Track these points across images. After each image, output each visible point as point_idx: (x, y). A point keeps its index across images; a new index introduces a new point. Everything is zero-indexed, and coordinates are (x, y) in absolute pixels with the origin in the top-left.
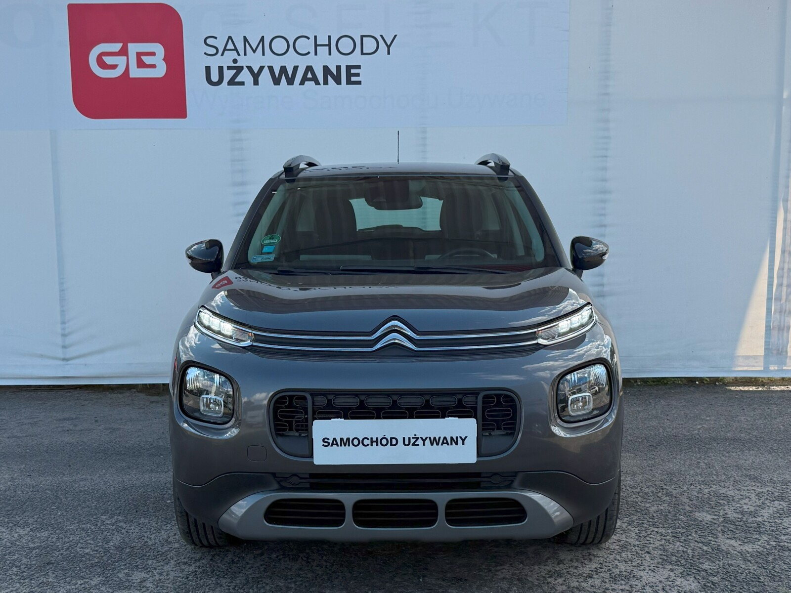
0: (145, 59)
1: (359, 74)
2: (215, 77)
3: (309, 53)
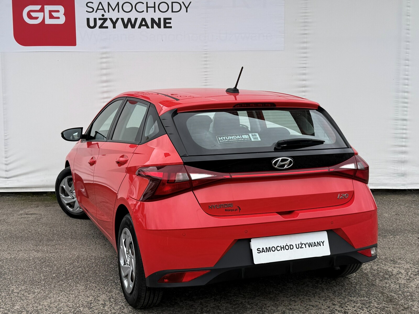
0: (54, 14)
1: (171, 22)
2: (92, 24)
3: (143, 11)
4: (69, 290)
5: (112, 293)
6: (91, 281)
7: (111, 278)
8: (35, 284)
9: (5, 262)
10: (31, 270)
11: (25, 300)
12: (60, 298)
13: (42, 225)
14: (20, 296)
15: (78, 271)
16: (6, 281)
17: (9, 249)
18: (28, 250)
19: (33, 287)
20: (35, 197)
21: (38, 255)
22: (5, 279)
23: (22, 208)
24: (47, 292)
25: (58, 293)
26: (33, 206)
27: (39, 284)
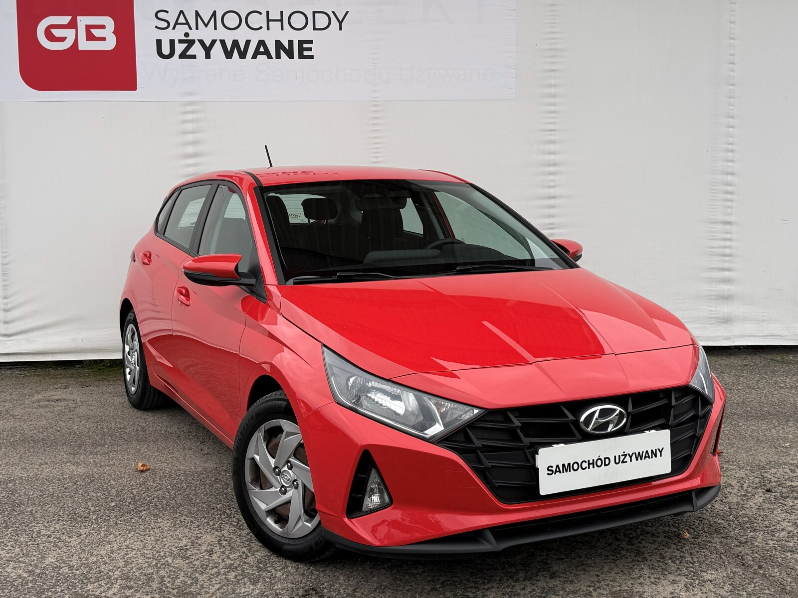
0: (94, 31)
1: (311, 48)
2: (166, 50)
3: (261, 28)
4: (143, 528)
5: (223, 532)
6: (182, 512)
7: (218, 506)
8: (79, 519)
9: (18, 484)
10: (69, 496)
11: (64, 547)
12: (128, 543)
13: (79, 419)
14: (54, 541)
15: (157, 497)
16: (23, 516)
18: (58, 463)
19: (76, 525)
20: (61, 371)
21: (79, 470)
23: (39, 389)
24: (103, 534)
25: (122, 534)
26: (59, 386)
27: (86, 519)
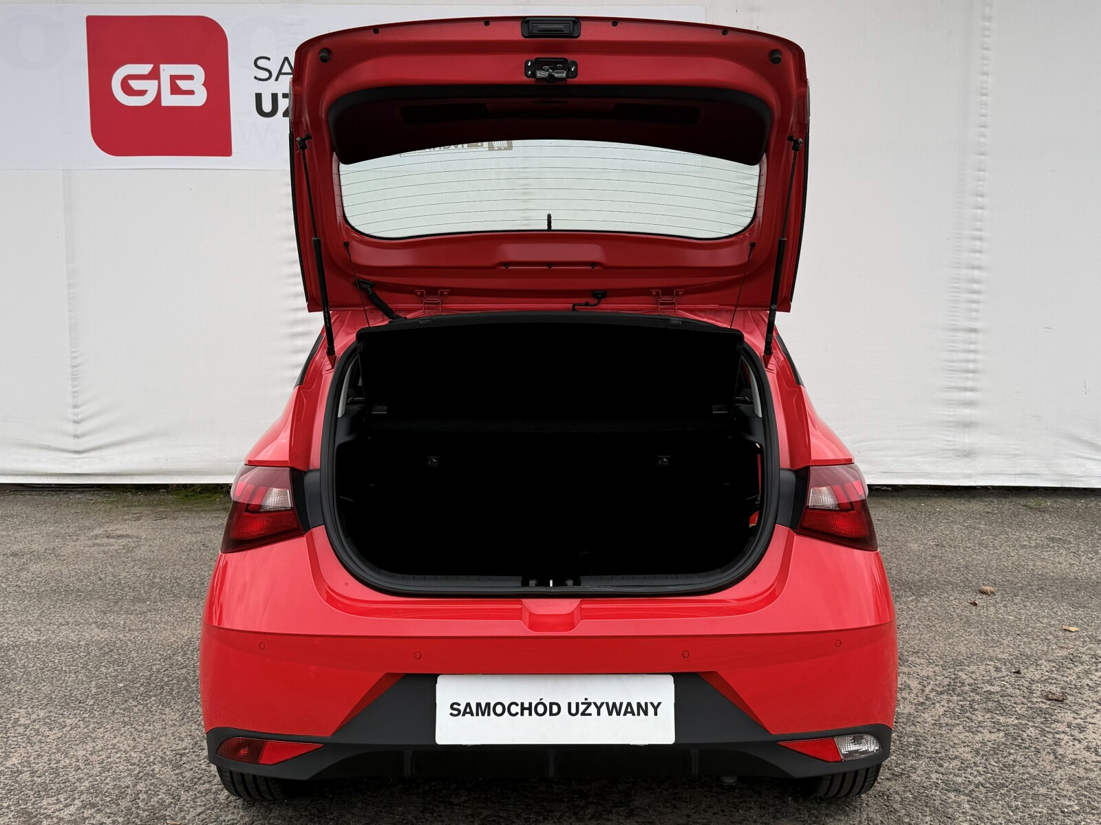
4: (143, 721)
8: (72, 705)
10: (73, 672)
11: (38, 744)
12: (117, 741)
13: (132, 564)
14: (29, 734)
17: (42, 620)
18: (82, 623)
19: (65, 713)
20: (141, 497)
21: (101, 635)
22: (9, 691)
23: (104, 520)
24: (92, 726)
25: (116, 728)
26: (130, 517)
27: (81, 705)
